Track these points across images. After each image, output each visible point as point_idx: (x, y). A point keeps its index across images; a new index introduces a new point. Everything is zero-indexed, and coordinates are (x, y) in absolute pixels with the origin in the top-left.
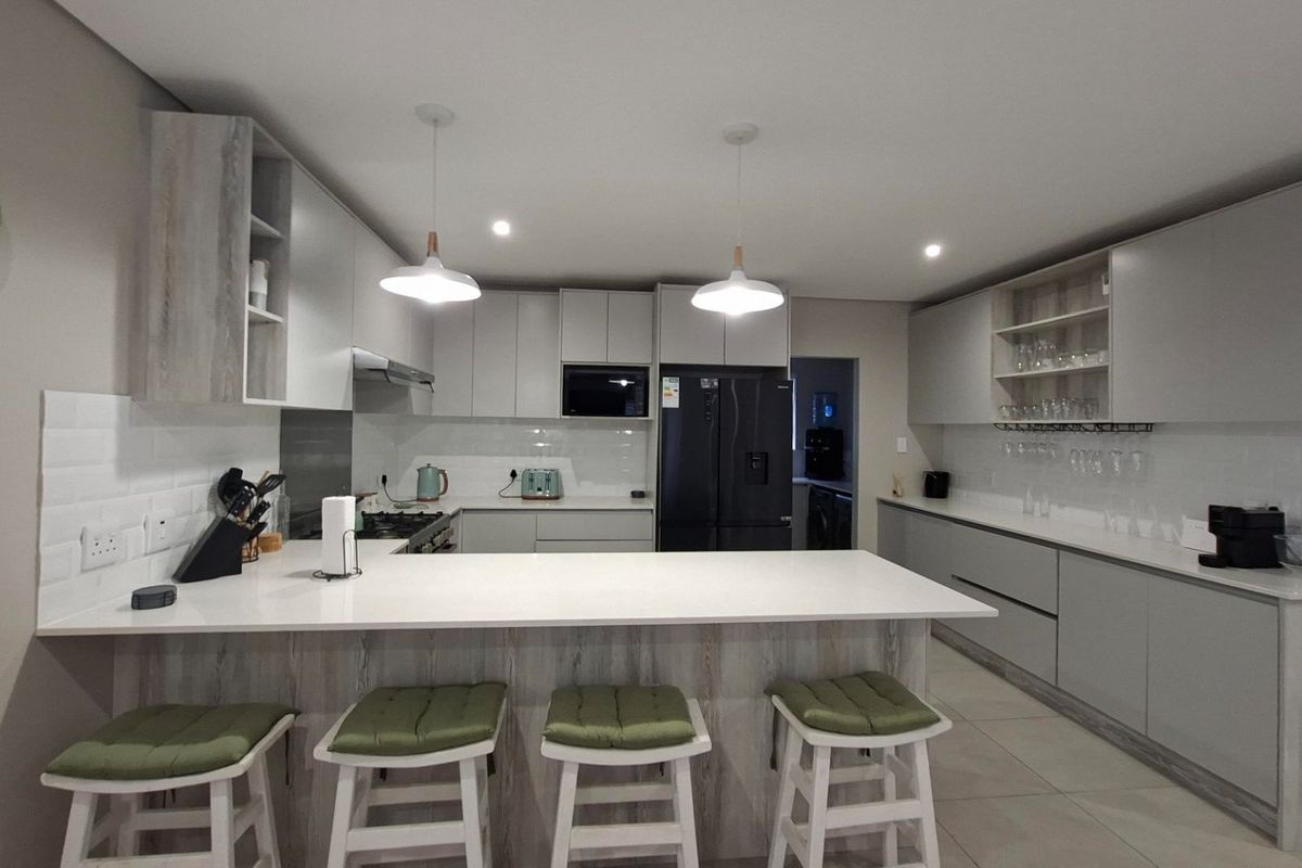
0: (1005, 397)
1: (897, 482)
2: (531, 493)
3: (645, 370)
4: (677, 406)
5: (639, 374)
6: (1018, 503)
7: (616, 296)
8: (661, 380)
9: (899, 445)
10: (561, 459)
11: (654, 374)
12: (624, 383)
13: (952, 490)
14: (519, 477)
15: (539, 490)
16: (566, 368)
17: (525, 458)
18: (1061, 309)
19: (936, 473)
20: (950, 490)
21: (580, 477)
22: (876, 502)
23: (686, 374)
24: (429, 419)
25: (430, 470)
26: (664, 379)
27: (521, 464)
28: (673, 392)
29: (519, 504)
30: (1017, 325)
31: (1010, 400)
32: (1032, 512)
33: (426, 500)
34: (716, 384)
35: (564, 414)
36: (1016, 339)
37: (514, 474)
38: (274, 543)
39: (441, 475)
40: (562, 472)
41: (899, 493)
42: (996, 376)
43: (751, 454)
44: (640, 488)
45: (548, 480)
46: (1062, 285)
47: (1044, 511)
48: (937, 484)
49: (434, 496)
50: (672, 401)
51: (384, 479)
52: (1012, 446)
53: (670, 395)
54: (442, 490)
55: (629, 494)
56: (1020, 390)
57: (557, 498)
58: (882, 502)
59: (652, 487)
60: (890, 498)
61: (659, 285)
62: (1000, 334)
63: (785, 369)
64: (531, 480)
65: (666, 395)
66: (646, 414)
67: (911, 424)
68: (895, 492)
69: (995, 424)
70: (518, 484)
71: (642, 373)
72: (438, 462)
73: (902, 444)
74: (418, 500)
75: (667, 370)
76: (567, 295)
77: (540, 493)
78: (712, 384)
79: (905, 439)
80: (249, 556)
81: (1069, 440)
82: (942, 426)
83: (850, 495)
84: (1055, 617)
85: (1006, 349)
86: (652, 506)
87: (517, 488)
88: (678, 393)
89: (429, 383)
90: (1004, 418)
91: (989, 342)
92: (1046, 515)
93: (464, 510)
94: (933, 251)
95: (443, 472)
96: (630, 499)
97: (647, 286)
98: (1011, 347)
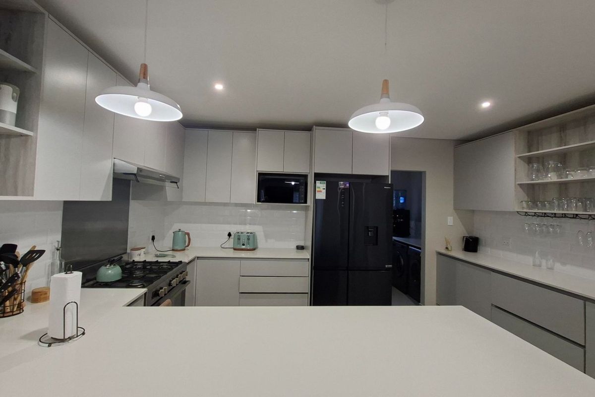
0: (523, 196)
1: (447, 242)
2: (238, 247)
3: (306, 176)
4: (325, 198)
5: (302, 179)
6: (529, 260)
7: (289, 133)
8: (315, 183)
9: (449, 220)
10: (256, 227)
11: (311, 180)
12: (293, 183)
13: (480, 248)
14: (232, 236)
15: (243, 245)
16: (260, 175)
17: (236, 226)
18: (562, 142)
19: (471, 238)
20: (478, 247)
21: (267, 236)
22: (435, 253)
23: (330, 179)
24: (180, 203)
25: (180, 232)
26: (317, 182)
27: (234, 229)
28: (322, 190)
29: (231, 254)
30: (529, 151)
31: (526, 197)
32: (540, 266)
33: (177, 250)
34: (348, 185)
35: (258, 202)
36: (529, 160)
37: (229, 235)
38: (42, 296)
39: (187, 236)
40: (257, 234)
41: (450, 249)
42: (517, 183)
43: (368, 227)
44: (302, 244)
45: (248, 239)
46: (562, 128)
47: (549, 266)
48: (471, 244)
49: (183, 248)
50: (322, 195)
51: (153, 238)
52: (529, 225)
53: (321, 191)
54: (187, 244)
55: (295, 247)
56: (532, 191)
57: (254, 249)
58: (439, 254)
59: (309, 243)
60: (444, 251)
61: (314, 126)
62: (519, 157)
63: (387, 176)
64: (239, 239)
65: (318, 191)
66: (306, 202)
67: (456, 209)
68: (447, 248)
69: (518, 212)
70: (232, 240)
71: (303, 178)
72: (185, 227)
73: (450, 220)
74: (173, 250)
75: (319, 176)
76: (261, 132)
77: (244, 247)
78: (345, 185)
79: (452, 217)
80: (12, 311)
81: (568, 224)
82: (473, 211)
83: (420, 249)
84: (584, 347)
85: (523, 167)
86: (309, 257)
87: (231, 243)
88: (325, 190)
89: (176, 183)
90: (523, 208)
91: (513, 163)
92: (551, 269)
93: (198, 257)
94: (486, 105)
95: (188, 234)
96: (296, 250)
97: (307, 128)
98: (526, 165)
